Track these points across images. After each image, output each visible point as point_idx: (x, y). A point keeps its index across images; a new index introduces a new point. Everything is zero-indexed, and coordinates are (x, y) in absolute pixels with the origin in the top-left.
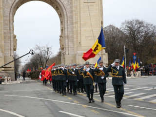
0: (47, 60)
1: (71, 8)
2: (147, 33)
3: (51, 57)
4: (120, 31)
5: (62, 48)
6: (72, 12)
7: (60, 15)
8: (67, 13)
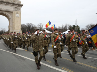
0: (5, 32)
1: (12, 18)
2: (33, 27)
3: (6, 31)
4: (26, 26)
5: (9, 29)
6: (12, 19)
7: (9, 20)
8: (11, 20)
